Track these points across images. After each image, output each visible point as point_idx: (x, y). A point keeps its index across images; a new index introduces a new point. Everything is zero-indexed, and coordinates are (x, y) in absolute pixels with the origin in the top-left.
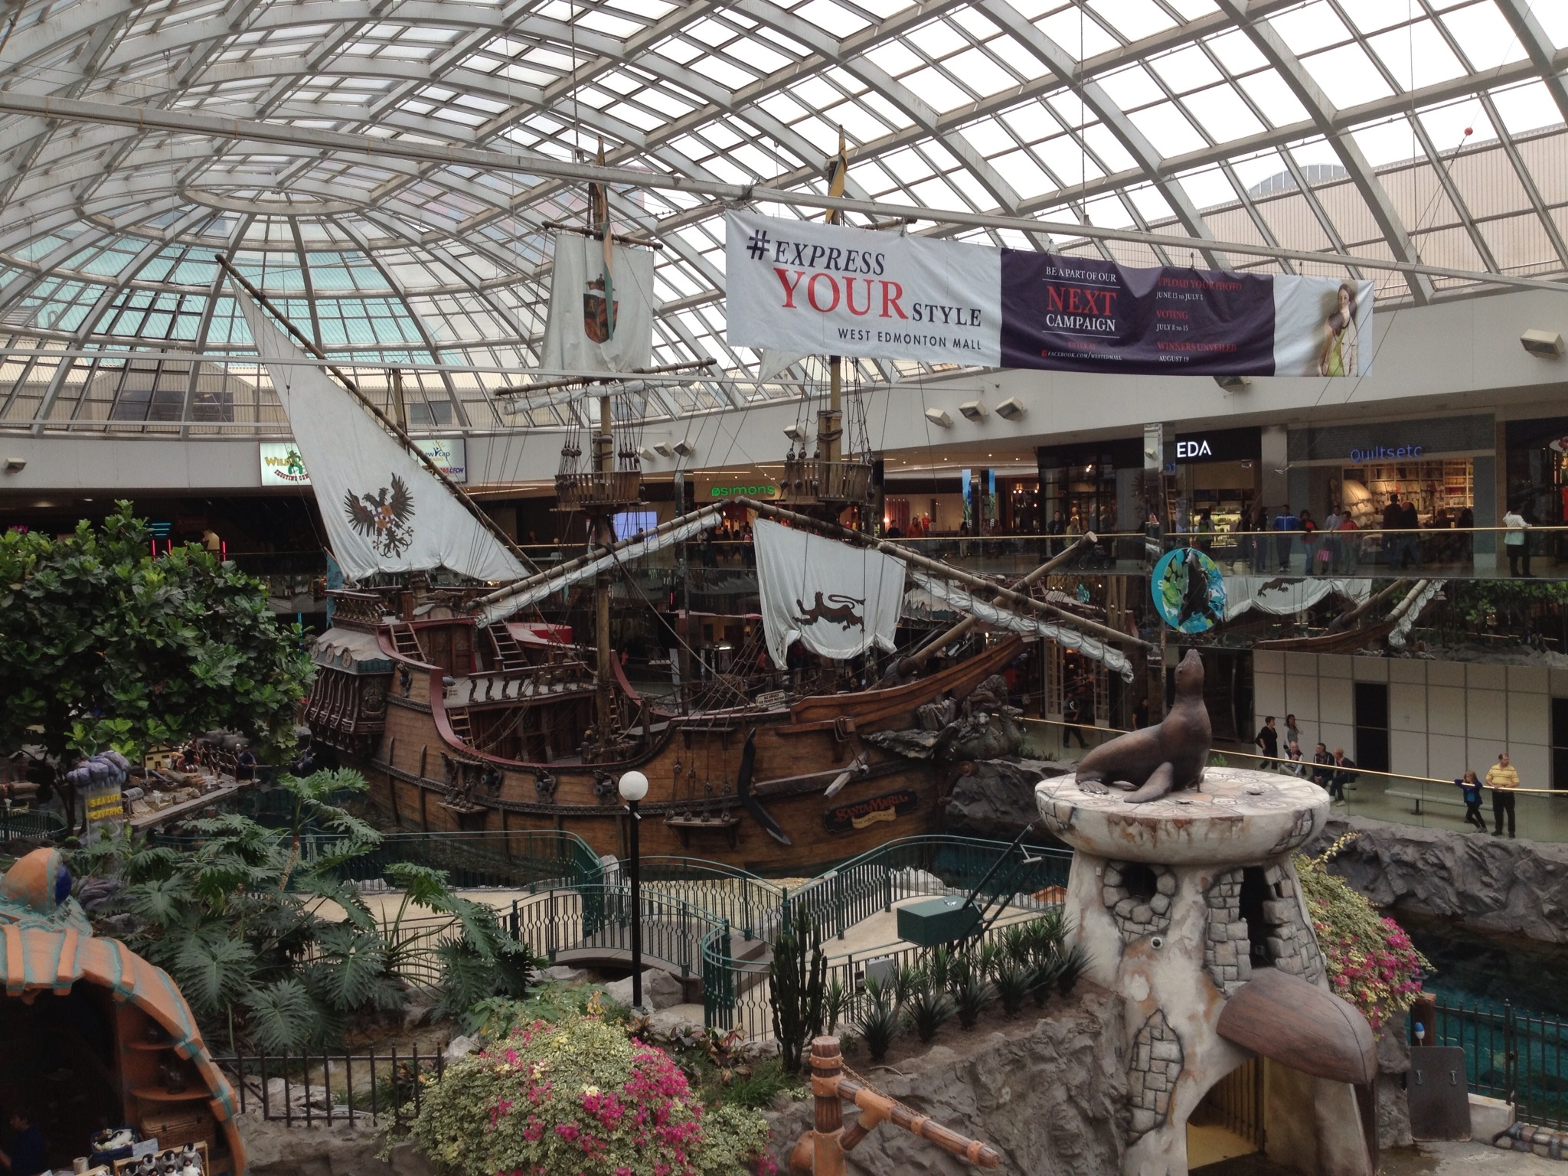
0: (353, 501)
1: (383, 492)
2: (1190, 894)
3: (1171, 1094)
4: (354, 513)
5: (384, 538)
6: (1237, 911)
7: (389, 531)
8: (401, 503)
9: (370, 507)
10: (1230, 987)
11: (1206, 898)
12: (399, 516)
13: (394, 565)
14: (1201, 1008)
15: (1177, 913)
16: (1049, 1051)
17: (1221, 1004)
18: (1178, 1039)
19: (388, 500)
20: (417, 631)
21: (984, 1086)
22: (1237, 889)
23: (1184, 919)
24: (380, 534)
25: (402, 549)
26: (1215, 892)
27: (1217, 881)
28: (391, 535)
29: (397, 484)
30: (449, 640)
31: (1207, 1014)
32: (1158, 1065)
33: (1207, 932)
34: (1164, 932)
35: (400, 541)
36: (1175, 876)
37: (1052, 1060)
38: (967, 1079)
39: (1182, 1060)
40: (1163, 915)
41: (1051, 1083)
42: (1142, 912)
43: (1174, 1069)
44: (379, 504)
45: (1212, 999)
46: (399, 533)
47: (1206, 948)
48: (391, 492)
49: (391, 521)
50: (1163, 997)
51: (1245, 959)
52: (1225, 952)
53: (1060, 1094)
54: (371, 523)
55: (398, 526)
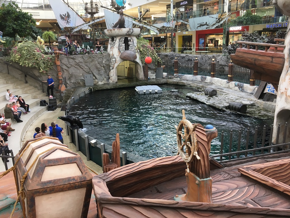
0: (61, 15)
1: (66, 14)
2: (118, 40)
3: (114, 65)
4: (61, 17)
5: (66, 22)
6: (123, 42)
7: (67, 20)
8: (69, 16)
9: (64, 16)
10: (122, 52)
11: (119, 41)
12: (69, 18)
13: (68, 26)
14: (118, 54)
15: (116, 43)
16: (96, 57)
17: (121, 54)
18: (115, 58)
19: (66, 16)
20: (71, 36)
21: (84, 59)
22: (124, 40)
23: (117, 43)
24: (65, 21)
25: (69, 23)
26: (121, 40)
27: (121, 38)
28: (67, 21)
29: (68, 13)
30: (77, 38)
31: (119, 55)
32: (113, 62)
33: (119, 45)
34: (114, 45)
35: (69, 22)
36: (116, 38)
37: (96, 58)
38: (82, 58)
39: (115, 61)
40: (114, 43)
41: (96, 61)
42: (112, 43)
43: (115, 62)
44: (65, 16)
45: (119, 54)
46: (69, 21)
47: (119, 47)
48: (67, 14)
49: (67, 19)
50: (114, 53)
51: (124, 48)
52: (121, 47)
53: (97, 62)
54: (64, 19)
55: (68, 20)
